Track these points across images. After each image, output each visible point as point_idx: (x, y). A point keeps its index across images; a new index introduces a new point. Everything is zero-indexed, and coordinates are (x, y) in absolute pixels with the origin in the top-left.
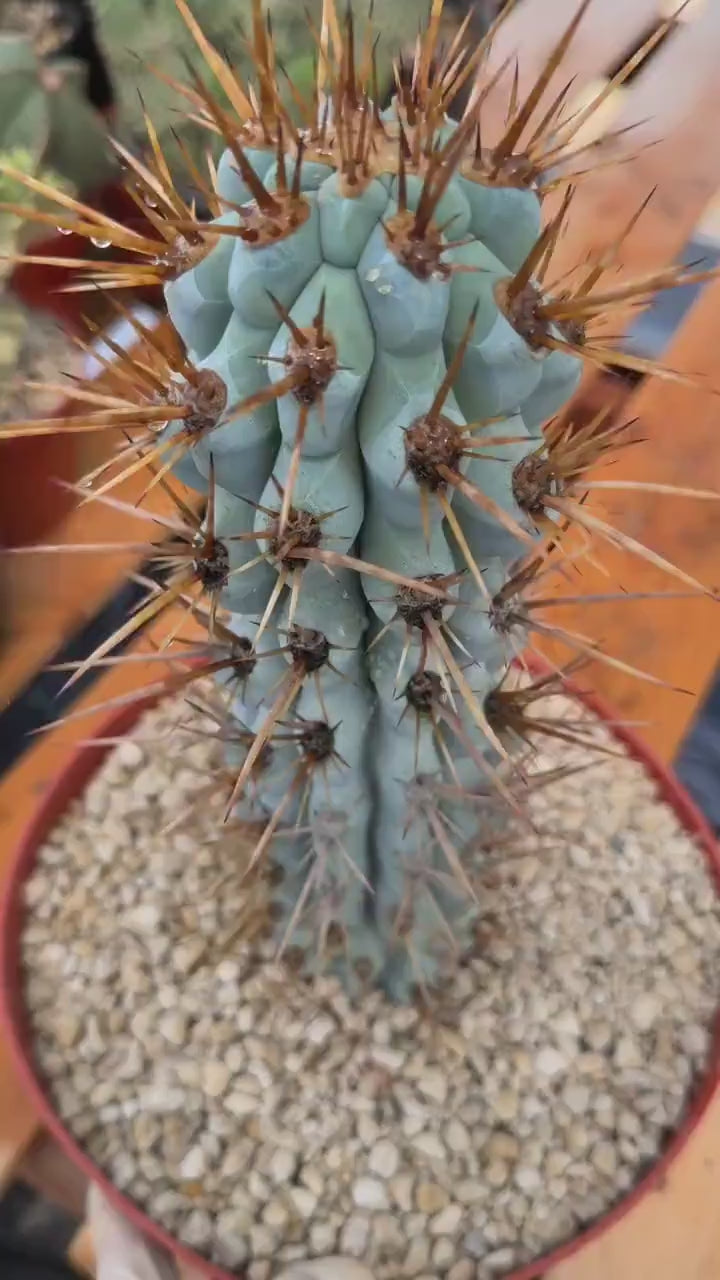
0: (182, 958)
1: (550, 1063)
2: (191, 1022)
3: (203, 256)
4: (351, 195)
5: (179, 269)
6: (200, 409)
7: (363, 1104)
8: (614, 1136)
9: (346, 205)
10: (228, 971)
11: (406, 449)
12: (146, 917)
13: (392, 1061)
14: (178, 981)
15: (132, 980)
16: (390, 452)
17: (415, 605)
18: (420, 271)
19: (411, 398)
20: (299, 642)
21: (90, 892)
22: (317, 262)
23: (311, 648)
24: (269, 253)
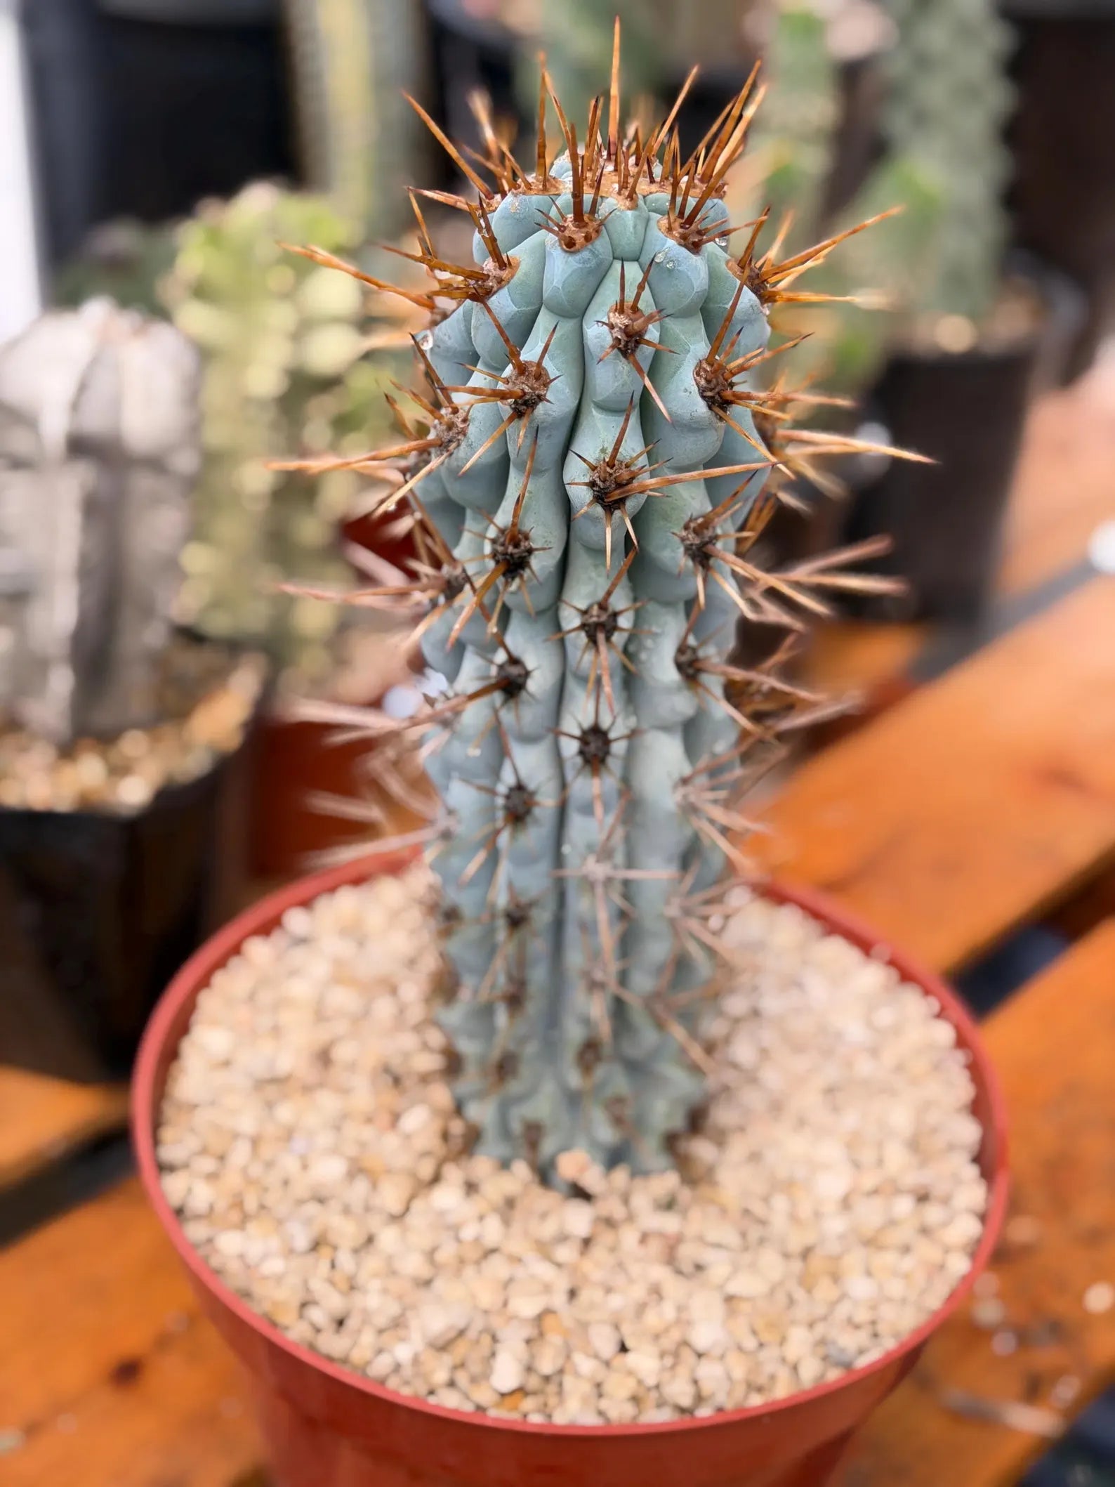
0: (391, 1196)
1: (832, 1185)
2: (431, 1254)
3: (512, 277)
4: (629, 209)
5: (495, 289)
6: (532, 388)
7: (660, 1273)
8: (925, 1231)
9: (629, 213)
10: (448, 1197)
11: (698, 384)
12: (330, 1170)
13: (669, 1223)
14: (397, 1218)
15: (346, 1231)
16: (686, 390)
17: (697, 541)
18: (695, 248)
19: (692, 347)
20: (592, 616)
21: (244, 1171)
22: (612, 259)
23: (604, 618)
24: (585, 254)
